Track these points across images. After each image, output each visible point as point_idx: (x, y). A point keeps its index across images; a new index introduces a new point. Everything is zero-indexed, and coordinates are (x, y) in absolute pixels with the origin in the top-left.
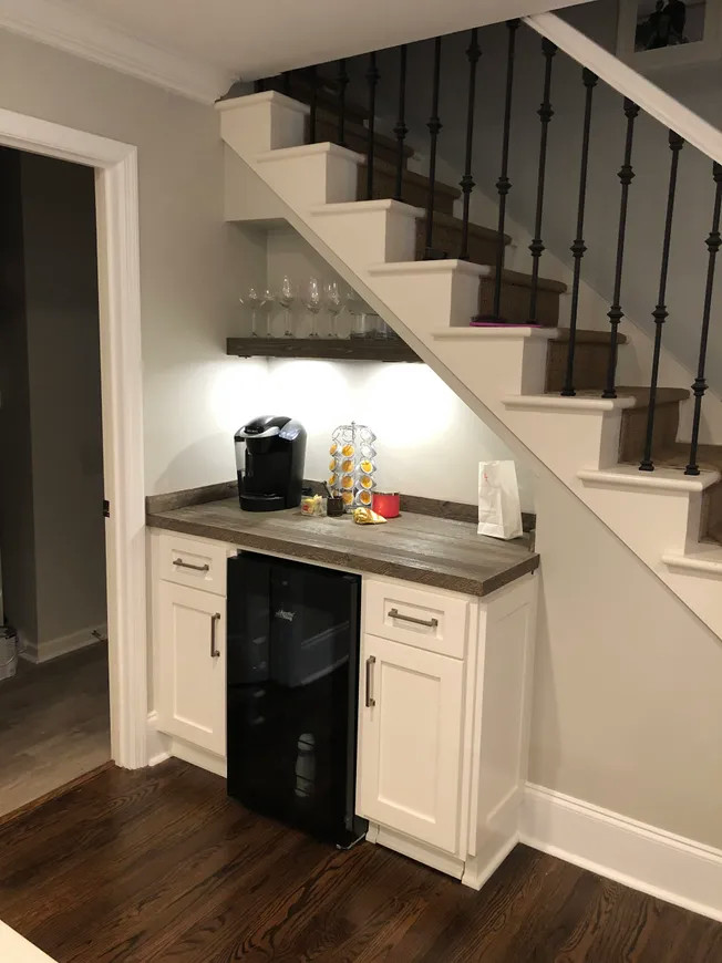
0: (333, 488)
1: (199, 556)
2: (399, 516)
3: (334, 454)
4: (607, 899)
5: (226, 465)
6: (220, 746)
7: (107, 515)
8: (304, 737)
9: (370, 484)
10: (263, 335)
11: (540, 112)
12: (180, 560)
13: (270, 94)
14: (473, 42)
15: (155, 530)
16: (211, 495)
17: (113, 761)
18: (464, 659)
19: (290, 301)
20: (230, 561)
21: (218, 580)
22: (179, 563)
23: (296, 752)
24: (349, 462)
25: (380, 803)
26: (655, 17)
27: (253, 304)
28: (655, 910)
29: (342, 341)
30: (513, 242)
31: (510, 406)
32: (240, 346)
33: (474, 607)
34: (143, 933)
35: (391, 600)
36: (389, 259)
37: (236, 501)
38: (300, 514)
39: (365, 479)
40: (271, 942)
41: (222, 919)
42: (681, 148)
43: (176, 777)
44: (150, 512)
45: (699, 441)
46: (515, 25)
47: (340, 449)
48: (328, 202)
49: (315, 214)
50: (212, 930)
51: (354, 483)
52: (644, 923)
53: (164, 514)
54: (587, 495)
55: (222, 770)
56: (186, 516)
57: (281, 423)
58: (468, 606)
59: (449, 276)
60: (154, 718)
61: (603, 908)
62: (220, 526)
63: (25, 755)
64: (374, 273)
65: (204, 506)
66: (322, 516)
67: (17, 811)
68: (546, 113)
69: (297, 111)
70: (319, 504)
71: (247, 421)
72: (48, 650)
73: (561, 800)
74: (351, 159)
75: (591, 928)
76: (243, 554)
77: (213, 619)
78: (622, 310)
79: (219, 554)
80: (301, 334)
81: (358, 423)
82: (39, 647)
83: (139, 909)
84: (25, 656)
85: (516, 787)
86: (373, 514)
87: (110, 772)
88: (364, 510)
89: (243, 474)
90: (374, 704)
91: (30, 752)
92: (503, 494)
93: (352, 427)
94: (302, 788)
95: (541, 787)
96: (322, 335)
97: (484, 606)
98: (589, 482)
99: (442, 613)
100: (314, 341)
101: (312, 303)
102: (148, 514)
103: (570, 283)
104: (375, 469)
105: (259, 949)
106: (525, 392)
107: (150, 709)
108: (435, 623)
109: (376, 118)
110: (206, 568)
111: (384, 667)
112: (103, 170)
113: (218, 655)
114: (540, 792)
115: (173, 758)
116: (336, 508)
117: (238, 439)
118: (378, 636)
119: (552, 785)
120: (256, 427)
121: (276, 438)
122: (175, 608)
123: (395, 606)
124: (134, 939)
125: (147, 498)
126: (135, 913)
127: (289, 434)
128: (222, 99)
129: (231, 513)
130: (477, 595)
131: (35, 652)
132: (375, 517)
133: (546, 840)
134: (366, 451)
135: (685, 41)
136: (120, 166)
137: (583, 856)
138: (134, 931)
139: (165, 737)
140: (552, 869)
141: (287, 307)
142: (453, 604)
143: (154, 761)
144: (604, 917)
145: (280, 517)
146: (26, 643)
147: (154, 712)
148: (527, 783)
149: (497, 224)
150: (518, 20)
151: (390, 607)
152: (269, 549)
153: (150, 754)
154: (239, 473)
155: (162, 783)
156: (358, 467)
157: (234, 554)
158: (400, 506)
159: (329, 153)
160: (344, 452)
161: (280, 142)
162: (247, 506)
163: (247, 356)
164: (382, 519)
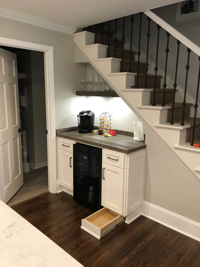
0: (100, 128)
1: (67, 144)
2: (116, 135)
3: (101, 120)
4: (160, 228)
5: (75, 122)
6: (72, 188)
7: (47, 133)
8: (91, 187)
9: (109, 127)
10: (85, 90)
11: (147, 35)
12: (63, 144)
13: (85, 32)
14: (132, 18)
15: (58, 137)
16: (72, 129)
17: (49, 191)
18: (124, 168)
19: (91, 82)
20: (74, 145)
21: (71, 149)
22: (63, 145)
23: (89, 191)
24: (104, 122)
25: (106, 203)
26: (186, 6)
27: (82, 83)
28: (171, 232)
29: (103, 92)
30: (150, 65)
31: (139, 108)
32: (80, 93)
33: (126, 156)
34: (50, 226)
35: (108, 155)
36: (112, 72)
37: (78, 131)
38: (92, 134)
39: (108, 126)
40: (78, 230)
41: (68, 225)
42: (180, 44)
43: (63, 196)
44: (57, 133)
45: (197, 117)
46: (142, 14)
47: (102, 119)
48: (98, 58)
49: (95, 61)
50: (65, 227)
51: (105, 127)
52: (167, 234)
53: (60, 134)
54: (156, 130)
55: (72, 194)
56: (65, 134)
57: (88, 112)
58: (125, 156)
59: (125, 76)
60: (58, 182)
61: (158, 230)
62: (72, 136)
63: (30, 189)
64: (108, 76)
65: (70, 132)
66: (97, 135)
67: (27, 200)
68: (149, 35)
69: (92, 35)
70: (96, 132)
71: (80, 111)
72: (37, 166)
73: (151, 205)
74: (104, 47)
75: (154, 234)
76: (77, 143)
77: (70, 158)
78: (177, 84)
79: (72, 143)
80: (95, 90)
81: (106, 112)
82: (35, 165)
83: (50, 221)
84: (32, 167)
85: (140, 201)
86: (109, 134)
87: (48, 194)
88: (106, 133)
89: (80, 124)
90: (105, 179)
91: (31, 188)
92: (139, 130)
93: (105, 113)
94: (90, 199)
95: (147, 202)
96: (99, 90)
97: (128, 156)
98: (157, 127)
99: (119, 157)
100: (97, 92)
101: (95, 83)
102: (56, 134)
103: (164, 76)
104: (111, 124)
105: (75, 232)
106: (143, 105)
107: (57, 179)
108: (117, 160)
109: (117, 34)
110: (69, 146)
111: (107, 170)
112: (45, 52)
113: (72, 167)
114: (147, 203)
115: (63, 191)
116: (101, 133)
117: (78, 116)
118: (106, 163)
119: (149, 201)
120: (82, 113)
121: (87, 116)
122: (63, 156)
123: (109, 156)
124: (48, 228)
125: (56, 130)
126: (49, 222)
127: (90, 115)
128: (75, 33)
129: (76, 134)
130: (126, 153)
131: (34, 166)
132: (109, 135)
133: (147, 214)
134: (108, 119)
135: (193, 12)
136: (49, 51)
137: (153, 217)
138: (48, 226)
139: (61, 187)
140: (148, 221)
141: (90, 83)
142: (121, 155)
143: (58, 192)
144: (158, 232)
145: (87, 135)
146: (32, 164)
147: (58, 180)
148: (144, 201)
149: (146, 61)
150: (142, 12)
151: (108, 156)
152: (82, 142)
153: (57, 190)
154: (79, 124)
155: (59, 197)
156: (106, 123)
157: (75, 143)
158: (116, 133)
159: (99, 46)
160: (103, 119)
161: (88, 43)
162: (80, 132)
163: (81, 96)
164: (111, 136)
